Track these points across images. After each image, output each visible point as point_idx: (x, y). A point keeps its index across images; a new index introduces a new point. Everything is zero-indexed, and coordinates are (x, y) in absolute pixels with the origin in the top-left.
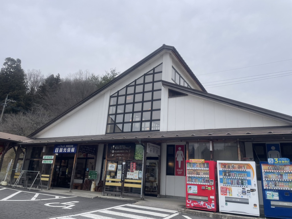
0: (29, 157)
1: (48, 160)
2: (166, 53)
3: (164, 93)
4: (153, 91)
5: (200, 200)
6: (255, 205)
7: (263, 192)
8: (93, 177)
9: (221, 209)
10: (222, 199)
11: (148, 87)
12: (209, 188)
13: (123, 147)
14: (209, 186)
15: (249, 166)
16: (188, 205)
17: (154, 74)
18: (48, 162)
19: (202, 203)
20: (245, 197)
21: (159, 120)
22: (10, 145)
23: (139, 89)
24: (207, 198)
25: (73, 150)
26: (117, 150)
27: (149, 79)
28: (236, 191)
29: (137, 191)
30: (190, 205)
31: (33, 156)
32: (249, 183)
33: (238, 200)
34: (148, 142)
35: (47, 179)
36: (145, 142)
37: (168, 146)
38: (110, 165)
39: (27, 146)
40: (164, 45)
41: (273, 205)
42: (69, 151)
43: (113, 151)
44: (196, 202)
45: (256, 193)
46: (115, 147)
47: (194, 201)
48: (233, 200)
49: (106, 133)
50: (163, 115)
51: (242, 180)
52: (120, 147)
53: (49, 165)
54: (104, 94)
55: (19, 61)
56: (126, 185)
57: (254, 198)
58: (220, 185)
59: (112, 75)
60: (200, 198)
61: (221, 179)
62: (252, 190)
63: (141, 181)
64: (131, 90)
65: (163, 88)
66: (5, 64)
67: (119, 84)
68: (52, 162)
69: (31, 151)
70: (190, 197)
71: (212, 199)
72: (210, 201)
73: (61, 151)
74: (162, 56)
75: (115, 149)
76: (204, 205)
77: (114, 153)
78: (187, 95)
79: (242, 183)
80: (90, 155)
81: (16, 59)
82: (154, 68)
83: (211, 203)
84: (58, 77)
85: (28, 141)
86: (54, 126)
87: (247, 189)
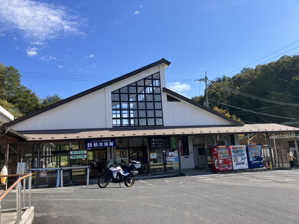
1: (79, 155)
5: (226, 166)
6: (247, 164)
9: (235, 169)
10: (234, 164)
13: (161, 140)
14: (229, 159)
15: (243, 147)
16: (221, 170)
18: (80, 157)
20: (243, 161)
24: (228, 165)
25: (111, 144)
26: (157, 142)
28: (240, 159)
30: (221, 169)
32: (244, 155)
33: (241, 163)
38: (151, 155)
40: (163, 59)
41: (253, 163)
42: (106, 145)
43: (154, 143)
44: (224, 167)
45: (247, 159)
46: (154, 140)
47: (223, 167)
48: (239, 163)
49: (113, 127)
51: (241, 154)
52: (159, 140)
57: (246, 161)
58: (233, 157)
60: (225, 165)
62: (245, 158)
68: (85, 157)
70: (221, 165)
72: (230, 166)
73: (96, 145)
75: (154, 142)
76: (228, 168)
77: (154, 145)
78: (180, 101)
79: (241, 155)
82: (152, 75)
87: (243, 158)
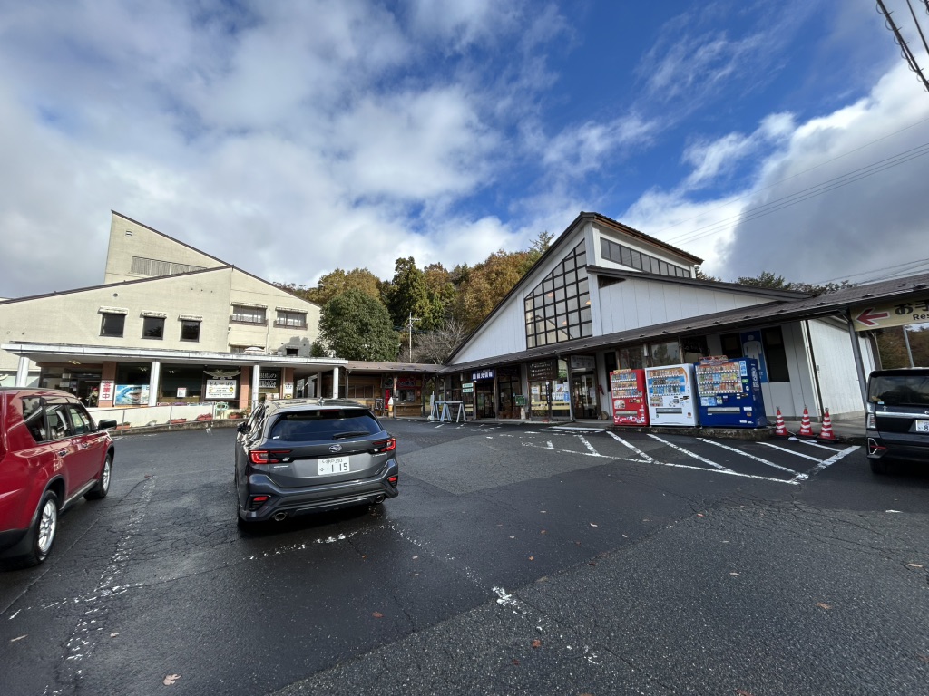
0: (450, 388)
1: (468, 388)
2: (588, 222)
3: (592, 283)
4: (577, 282)
5: (629, 415)
6: (689, 414)
7: (697, 399)
8: (521, 403)
9: (652, 423)
10: (652, 410)
11: (571, 278)
12: (638, 401)
13: (543, 365)
14: (637, 398)
15: (681, 370)
16: (616, 422)
17: (575, 256)
18: (468, 391)
19: (631, 418)
20: (678, 406)
21: (590, 321)
22: (426, 377)
23: (559, 282)
24: (635, 412)
25: (491, 375)
26: (537, 369)
27: (570, 265)
28: (667, 401)
29: (566, 413)
31: (453, 386)
32: (682, 389)
33: (670, 410)
34: (572, 354)
35: (472, 409)
36: (567, 356)
37: (606, 355)
38: (533, 388)
39: (445, 375)
40: (582, 213)
41: (710, 412)
42: (487, 376)
43: (533, 371)
44: (624, 417)
45: (690, 400)
46: (536, 365)
47: (622, 416)
48: (665, 411)
49: (527, 348)
50: (594, 314)
51: (674, 387)
52: (539, 365)
53: (471, 394)
54: (516, 297)
55: (412, 259)
56: (554, 408)
57: (689, 406)
58: (649, 395)
59: (543, 243)
60: (629, 412)
61: (651, 389)
62: (686, 398)
63: (569, 402)
64: (548, 286)
65: (589, 275)
66: (396, 269)
67: (540, 273)
68: (472, 390)
69: (450, 380)
70: (618, 412)
71: (641, 413)
72: (639, 415)
73: (479, 377)
74: (582, 228)
75: (535, 369)
76: (634, 419)
77: (534, 373)
78: (623, 280)
79: (674, 390)
80: (513, 378)
81: (407, 259)
82: (574, 249)
83: (641, 416)
84: (464, 267)
85: (444, 370)
86: (468, 347)
87: (679, 397)
